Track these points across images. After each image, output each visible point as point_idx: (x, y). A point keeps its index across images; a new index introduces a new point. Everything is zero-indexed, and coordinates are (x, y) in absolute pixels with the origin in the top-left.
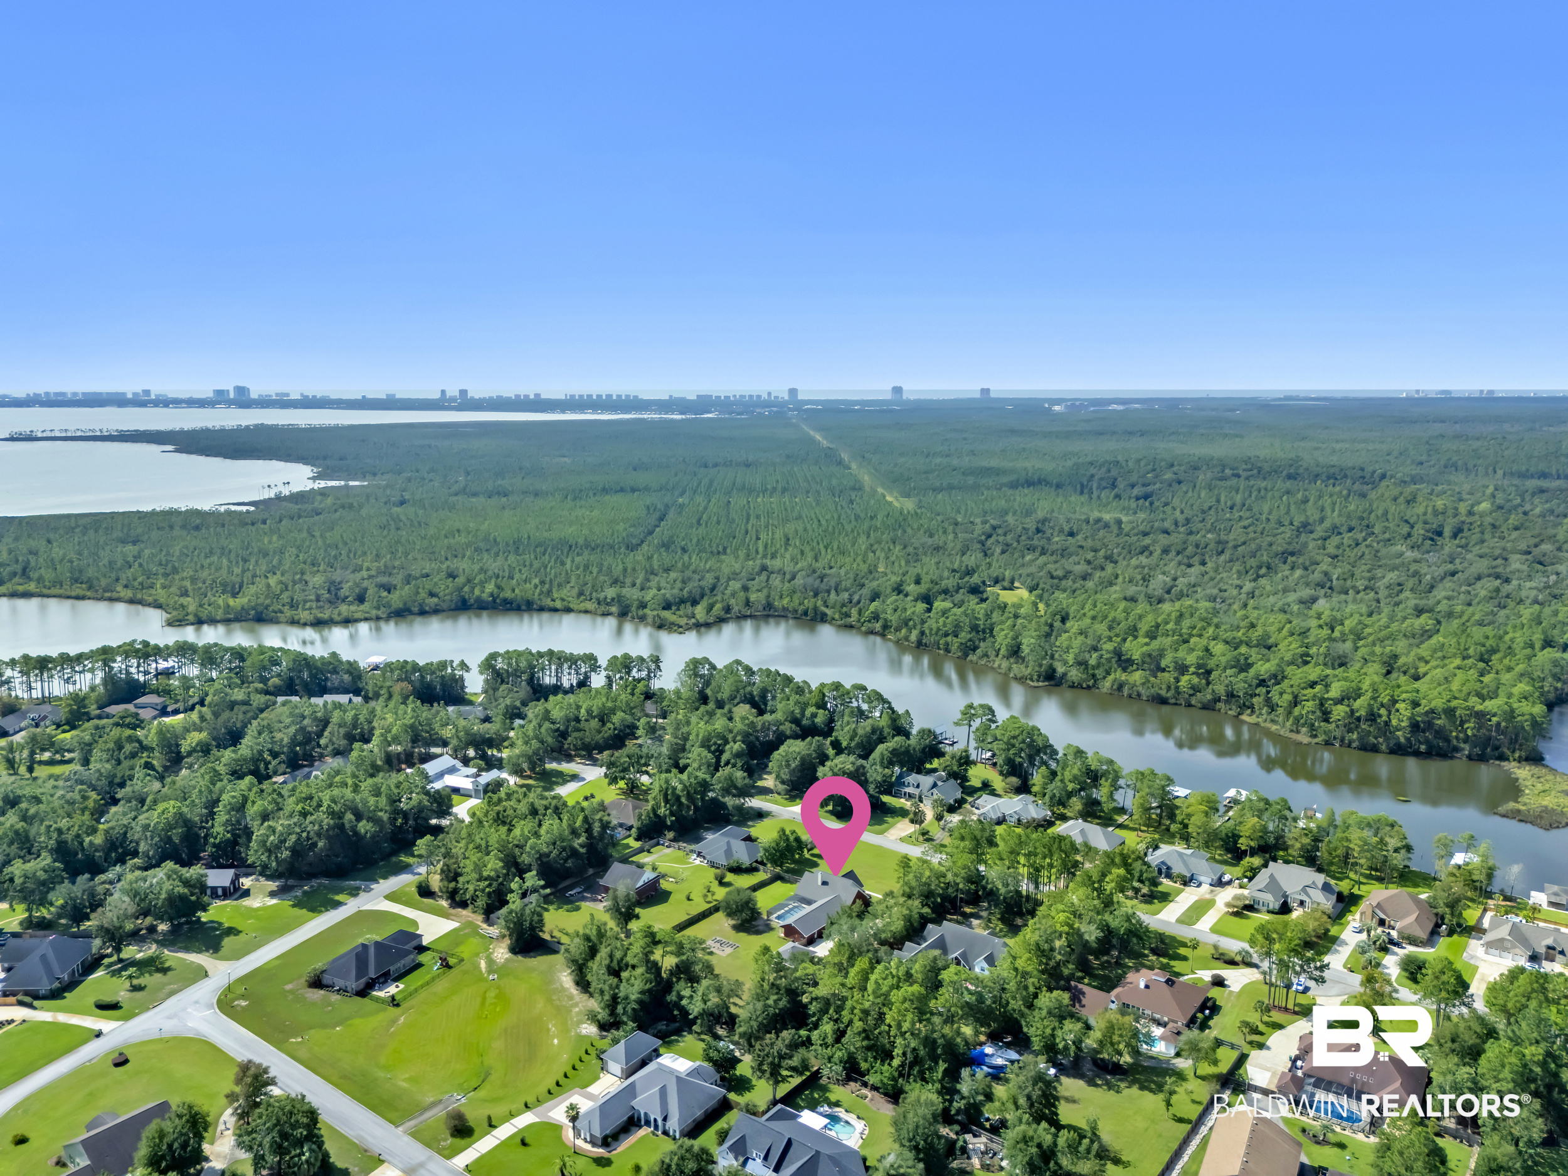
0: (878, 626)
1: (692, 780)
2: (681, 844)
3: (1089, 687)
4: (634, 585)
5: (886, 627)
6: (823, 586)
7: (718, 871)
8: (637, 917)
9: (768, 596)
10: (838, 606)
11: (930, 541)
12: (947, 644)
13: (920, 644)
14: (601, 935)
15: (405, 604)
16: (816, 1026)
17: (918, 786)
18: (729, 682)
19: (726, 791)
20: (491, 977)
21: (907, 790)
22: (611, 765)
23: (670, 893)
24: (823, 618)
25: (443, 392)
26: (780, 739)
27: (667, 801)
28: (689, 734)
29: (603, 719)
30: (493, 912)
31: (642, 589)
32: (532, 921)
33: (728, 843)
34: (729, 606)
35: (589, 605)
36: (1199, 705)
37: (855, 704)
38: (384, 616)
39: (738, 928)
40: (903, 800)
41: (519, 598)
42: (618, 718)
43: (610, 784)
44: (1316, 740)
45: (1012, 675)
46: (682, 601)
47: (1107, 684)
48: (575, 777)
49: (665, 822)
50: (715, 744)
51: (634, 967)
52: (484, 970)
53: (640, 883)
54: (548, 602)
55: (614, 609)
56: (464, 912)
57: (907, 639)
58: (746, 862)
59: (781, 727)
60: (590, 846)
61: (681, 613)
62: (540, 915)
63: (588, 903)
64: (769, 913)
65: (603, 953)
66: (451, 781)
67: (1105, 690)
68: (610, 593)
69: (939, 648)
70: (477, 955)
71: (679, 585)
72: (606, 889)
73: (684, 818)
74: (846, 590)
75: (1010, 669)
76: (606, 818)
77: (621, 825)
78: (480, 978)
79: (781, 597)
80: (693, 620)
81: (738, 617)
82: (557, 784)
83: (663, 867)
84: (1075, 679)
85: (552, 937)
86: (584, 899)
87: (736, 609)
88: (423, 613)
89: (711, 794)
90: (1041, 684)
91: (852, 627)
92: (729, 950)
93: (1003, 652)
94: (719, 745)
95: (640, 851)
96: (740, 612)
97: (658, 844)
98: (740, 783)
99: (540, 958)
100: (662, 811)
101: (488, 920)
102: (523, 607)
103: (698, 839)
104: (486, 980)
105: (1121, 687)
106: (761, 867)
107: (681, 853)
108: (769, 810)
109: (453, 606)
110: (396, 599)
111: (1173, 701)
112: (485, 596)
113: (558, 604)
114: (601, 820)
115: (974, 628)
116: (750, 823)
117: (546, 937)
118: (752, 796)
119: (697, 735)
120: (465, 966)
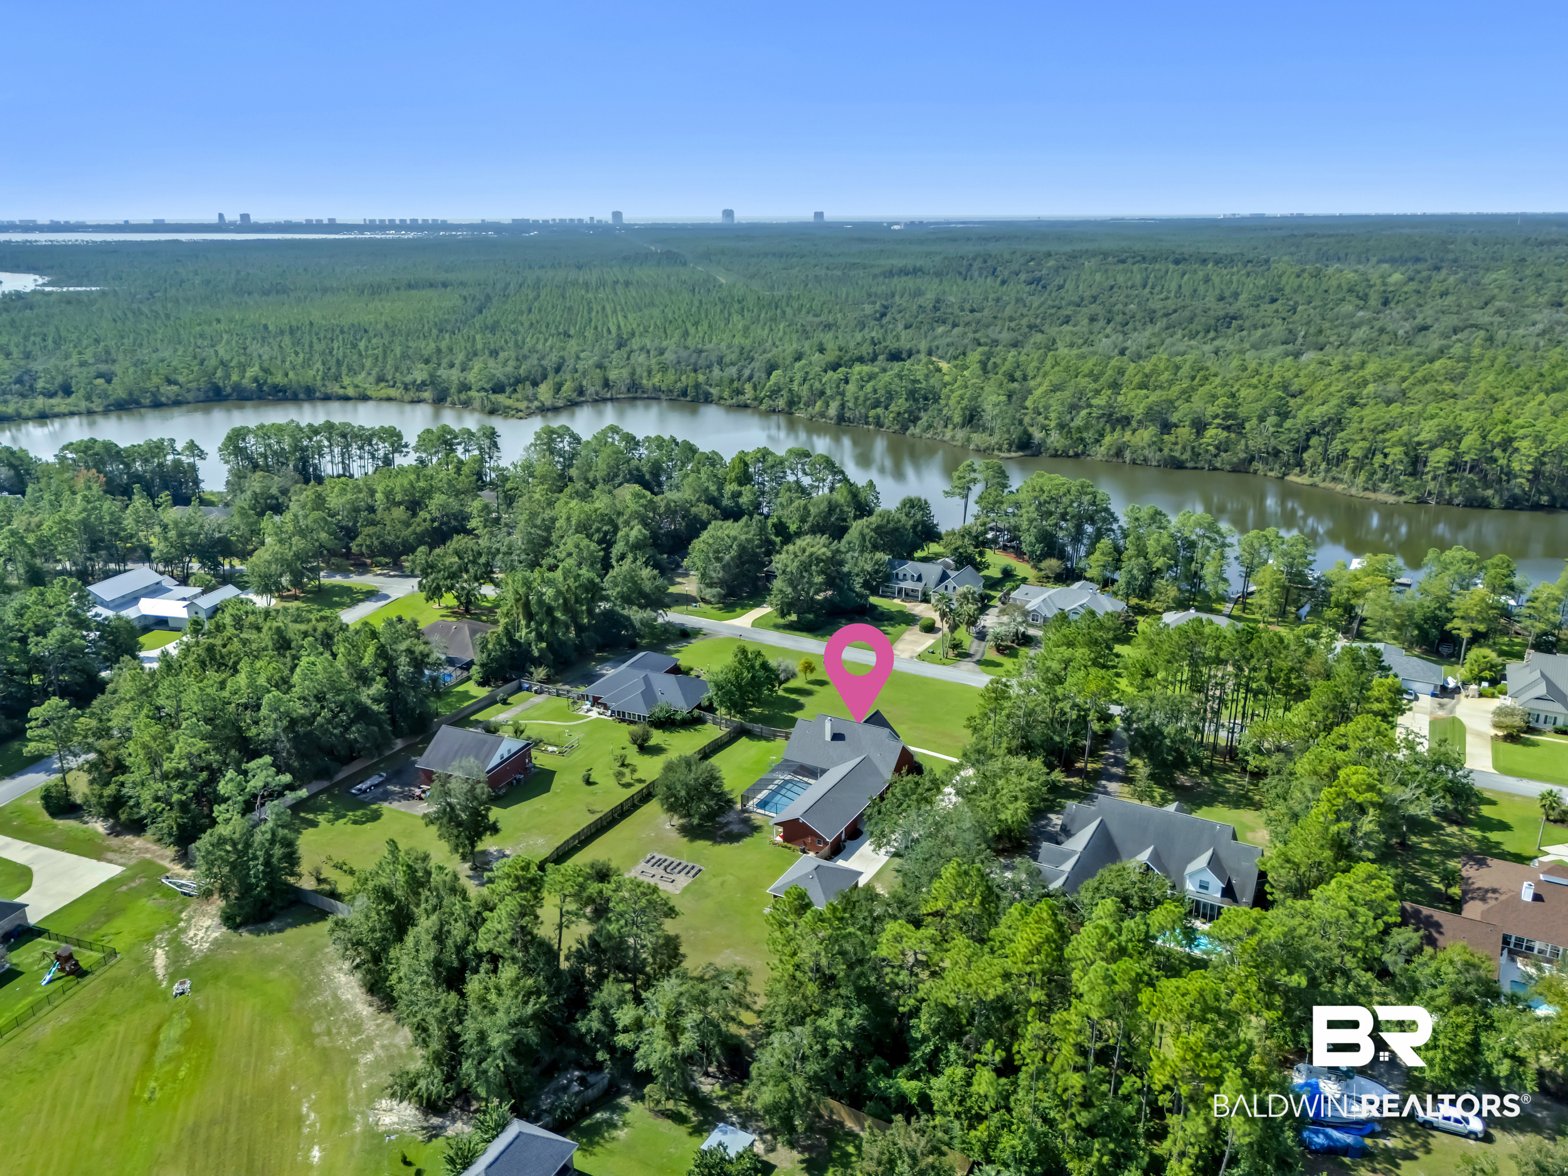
0: (781, 403)
1: (571, 581)
2: (559, 686)
3: (1077, 455)
4: (452, 366)
5: (792, 403)
6: (702, 362)
7: (633, 727)
8: (494, 829)
9: (633, 374)
10: (726, 383)
11: (817, 320)
12: (878, 417)
13: (841, 419)
14: (417, 881)
15: (130, 394)
16: (933, 1066)
17: (920, 579)
18: (603, 455)
19: (627, 600)
20: (176, 988)
21: (903, 585)
22: (428, 569)
23: (552, 774)
24: (708, 399)
25: (221, 216)
26: (696, 527)
27: (530, 616)
28: (554, 520)
29: (414, 506)
30: (194, 838)
31: (463, 370)
32: (269, 856)
33: (646, 679)
34: (581, 386)
35: (392, 392)
36: (1228, 467)
37: (791, 478)
38: (100, 409)
39: (691, 832)
40: (897, 601)
41: (295, 385)
42: (436, 503)
43: (429, 599)
44: (1403, 499)
45: (972, 447)
46: (518, 381)
47: (1100, 452)
48: (371, 595)
49: (529, 652)
50: (598, 530)
51: (495, 959)
52: (160, 972)
53: (495, 760)
54: (336, 389)
55: (427, 395)
56: (138, 842)
57: (823, 415)
58: (682, 708)
59: (693, 510)
60: (394, 698)
61: (519, 396)
62: (289, 844)
63: (396, 804)
64: (745, 798)
65: (425, 925)
66: (149, 607)
67: (1099, 457)
68: (420, 374)
69: (867, 423)
70: (149, 938)
71: (512, 363)
72: (429, 776)
73: (562, 644)
74: (733, 364)
75: (969, 440)
76: (420, 648)
77: (451, 661)
78: (153, 994)
79: (649, 372)
80: (536, 403)
81: (596, 401)
82: (342, 605)
83: (535, 727)
84: (1058, 445)
85: (320, 881)
86: (386, 796)
87: (591, 390)
88: (157, 405)
89: (603, 605)
90: (1013, 454)
91: (746, 406)
92: (683, 880)
93: (957, 419)
94: (606, 533)
95: (490, 702)
96: (597, 394)
97: (520, 689)
98: (647, 586)
99: (290, 932)
100: (522, 634)
101: (185, 858)
102: (302, 396)
103: (590, 678)
104: (164, 996)
105: (1119, 453)
106: (709, 716)
107: (563, 702)
108: (697, 626)
109: (202, 396)
110: (118, 391)
111: (1190, 465)
112: (245, 382)
113: (350, 392)
114: (410, 651)
115: (912, 395)
116: (671, 647)
117: (307, 884)
118: (669, 607)
119: (568, 519)
120: (121, 968)
